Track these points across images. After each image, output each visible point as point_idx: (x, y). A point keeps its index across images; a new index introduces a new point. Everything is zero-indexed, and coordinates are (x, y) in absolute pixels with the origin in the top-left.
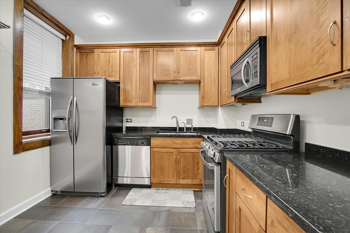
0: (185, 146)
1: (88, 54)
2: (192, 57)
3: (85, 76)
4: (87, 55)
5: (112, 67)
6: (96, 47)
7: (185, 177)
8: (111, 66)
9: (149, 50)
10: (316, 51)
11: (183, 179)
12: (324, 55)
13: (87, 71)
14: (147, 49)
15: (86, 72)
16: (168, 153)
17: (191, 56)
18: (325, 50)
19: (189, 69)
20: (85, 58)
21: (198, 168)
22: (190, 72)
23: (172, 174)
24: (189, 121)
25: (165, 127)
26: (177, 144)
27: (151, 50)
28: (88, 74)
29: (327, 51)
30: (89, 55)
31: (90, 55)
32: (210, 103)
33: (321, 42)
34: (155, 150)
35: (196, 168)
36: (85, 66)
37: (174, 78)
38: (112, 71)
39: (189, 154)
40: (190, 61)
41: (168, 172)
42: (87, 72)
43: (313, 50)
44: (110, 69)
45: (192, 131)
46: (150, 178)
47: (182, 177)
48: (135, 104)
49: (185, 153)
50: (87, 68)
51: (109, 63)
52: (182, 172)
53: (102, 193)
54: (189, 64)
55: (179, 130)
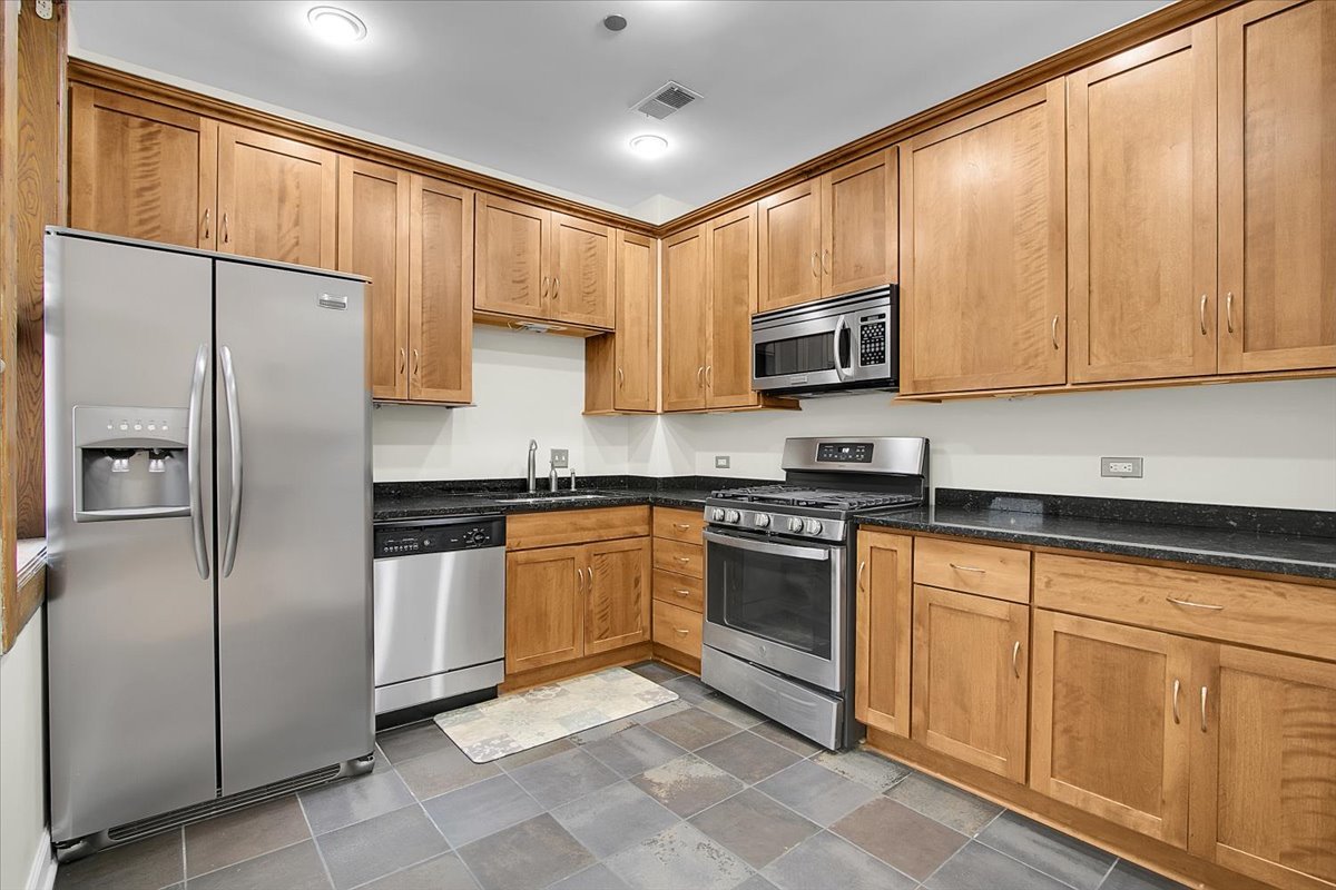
0: (605, 534)
1: (159, 131)
2: (592, 252)
3: (138, 237)
4: (151, 136)
5: (297, 223)
6: (211, 109)
7: (606, 631)
8: (294, 217)
9: (460, 193)
10: (1022, 346)
11: (600, 638)
12: (1036, 356)
13: (151, 214)
14: (454, 190)
15: (145, 216)
16: (560, 563)
17: (591, 248)
18: (1037, 349)
19: (586, 290)
20: (138, 146)
21: (639, 596)
22: (589, 299)
23: (571, 631)
24: (559, 457)
25: (485, 481)
26: (583, 529)
27: (467, 195)
28: (158, 227)
29: (1043, 353)
30: (161, 135)
31: (171, 137)
32: (637, 400)
33: (1030, 337)
34: (521, 556)
35: (633, 597)
36: (135, 185)
37: (544, 311)
38: (297, 243)
39: (614, 556)
40: (587, 266)
41: (559, 627)
42: (152, 218)
43: (1016, 344)
44: (284, 230)
45: (573, 490)
46: (504, 659)
47: (596, 633)
48: (402, 393)
49: (604, 557)
50: (148, 196)
51: (282, 200)
52: (598, 616)
53: (361, 759)
54: (585, 274)
55: (559, 487)
